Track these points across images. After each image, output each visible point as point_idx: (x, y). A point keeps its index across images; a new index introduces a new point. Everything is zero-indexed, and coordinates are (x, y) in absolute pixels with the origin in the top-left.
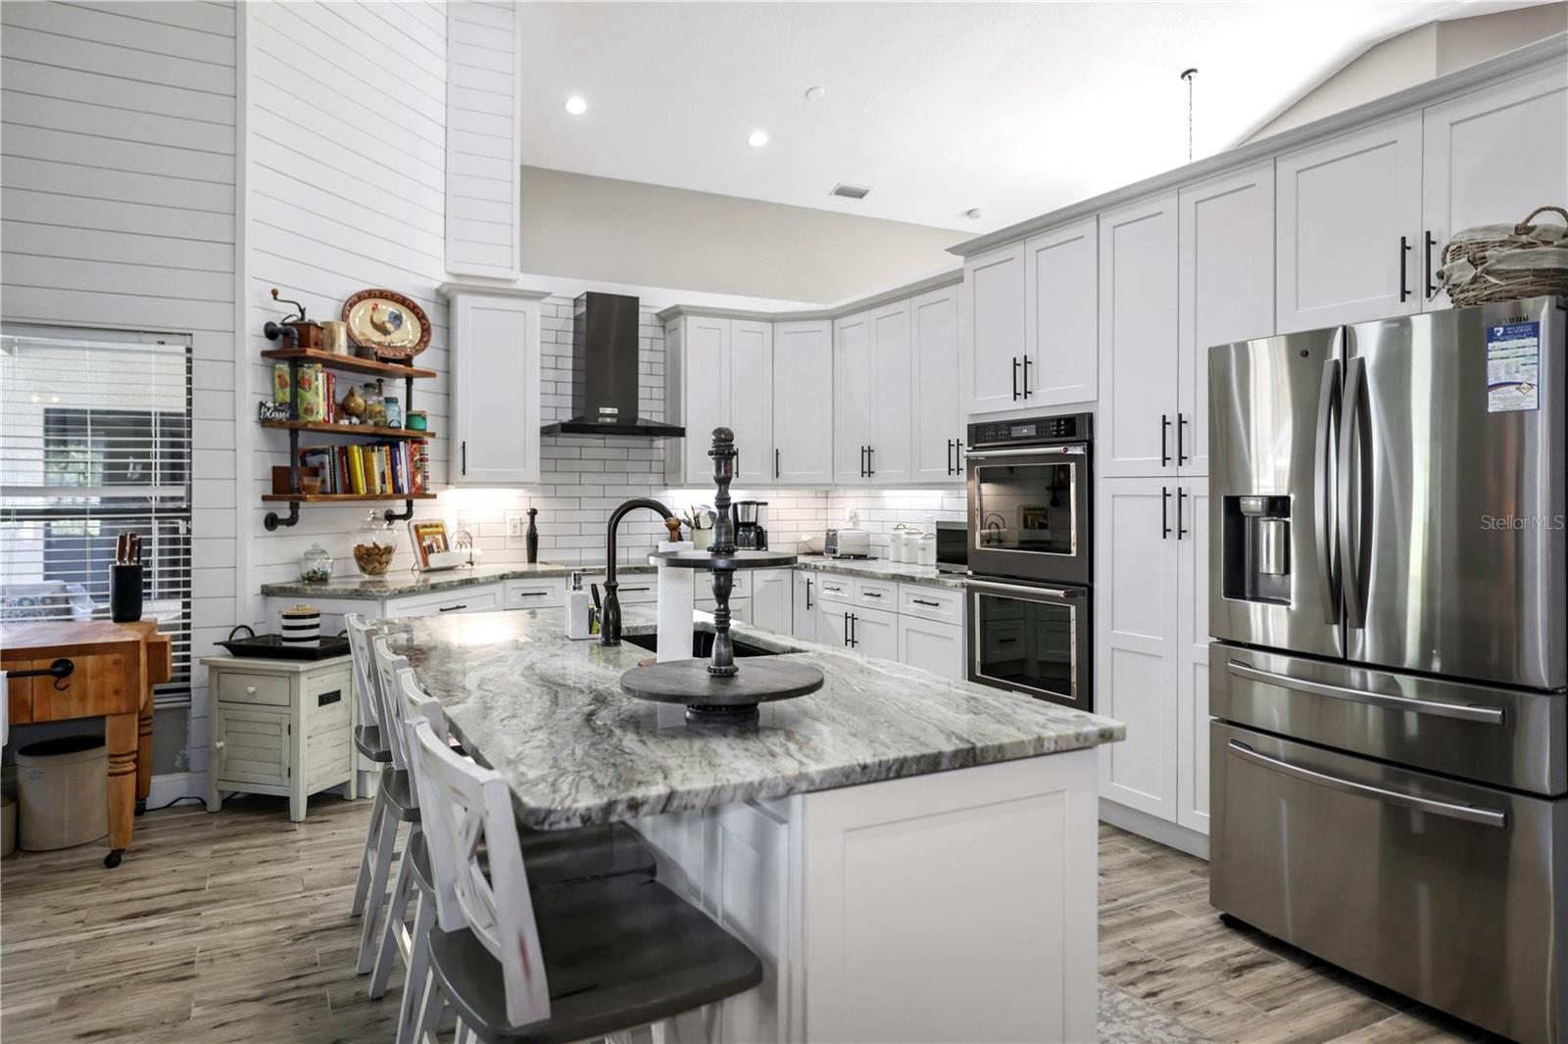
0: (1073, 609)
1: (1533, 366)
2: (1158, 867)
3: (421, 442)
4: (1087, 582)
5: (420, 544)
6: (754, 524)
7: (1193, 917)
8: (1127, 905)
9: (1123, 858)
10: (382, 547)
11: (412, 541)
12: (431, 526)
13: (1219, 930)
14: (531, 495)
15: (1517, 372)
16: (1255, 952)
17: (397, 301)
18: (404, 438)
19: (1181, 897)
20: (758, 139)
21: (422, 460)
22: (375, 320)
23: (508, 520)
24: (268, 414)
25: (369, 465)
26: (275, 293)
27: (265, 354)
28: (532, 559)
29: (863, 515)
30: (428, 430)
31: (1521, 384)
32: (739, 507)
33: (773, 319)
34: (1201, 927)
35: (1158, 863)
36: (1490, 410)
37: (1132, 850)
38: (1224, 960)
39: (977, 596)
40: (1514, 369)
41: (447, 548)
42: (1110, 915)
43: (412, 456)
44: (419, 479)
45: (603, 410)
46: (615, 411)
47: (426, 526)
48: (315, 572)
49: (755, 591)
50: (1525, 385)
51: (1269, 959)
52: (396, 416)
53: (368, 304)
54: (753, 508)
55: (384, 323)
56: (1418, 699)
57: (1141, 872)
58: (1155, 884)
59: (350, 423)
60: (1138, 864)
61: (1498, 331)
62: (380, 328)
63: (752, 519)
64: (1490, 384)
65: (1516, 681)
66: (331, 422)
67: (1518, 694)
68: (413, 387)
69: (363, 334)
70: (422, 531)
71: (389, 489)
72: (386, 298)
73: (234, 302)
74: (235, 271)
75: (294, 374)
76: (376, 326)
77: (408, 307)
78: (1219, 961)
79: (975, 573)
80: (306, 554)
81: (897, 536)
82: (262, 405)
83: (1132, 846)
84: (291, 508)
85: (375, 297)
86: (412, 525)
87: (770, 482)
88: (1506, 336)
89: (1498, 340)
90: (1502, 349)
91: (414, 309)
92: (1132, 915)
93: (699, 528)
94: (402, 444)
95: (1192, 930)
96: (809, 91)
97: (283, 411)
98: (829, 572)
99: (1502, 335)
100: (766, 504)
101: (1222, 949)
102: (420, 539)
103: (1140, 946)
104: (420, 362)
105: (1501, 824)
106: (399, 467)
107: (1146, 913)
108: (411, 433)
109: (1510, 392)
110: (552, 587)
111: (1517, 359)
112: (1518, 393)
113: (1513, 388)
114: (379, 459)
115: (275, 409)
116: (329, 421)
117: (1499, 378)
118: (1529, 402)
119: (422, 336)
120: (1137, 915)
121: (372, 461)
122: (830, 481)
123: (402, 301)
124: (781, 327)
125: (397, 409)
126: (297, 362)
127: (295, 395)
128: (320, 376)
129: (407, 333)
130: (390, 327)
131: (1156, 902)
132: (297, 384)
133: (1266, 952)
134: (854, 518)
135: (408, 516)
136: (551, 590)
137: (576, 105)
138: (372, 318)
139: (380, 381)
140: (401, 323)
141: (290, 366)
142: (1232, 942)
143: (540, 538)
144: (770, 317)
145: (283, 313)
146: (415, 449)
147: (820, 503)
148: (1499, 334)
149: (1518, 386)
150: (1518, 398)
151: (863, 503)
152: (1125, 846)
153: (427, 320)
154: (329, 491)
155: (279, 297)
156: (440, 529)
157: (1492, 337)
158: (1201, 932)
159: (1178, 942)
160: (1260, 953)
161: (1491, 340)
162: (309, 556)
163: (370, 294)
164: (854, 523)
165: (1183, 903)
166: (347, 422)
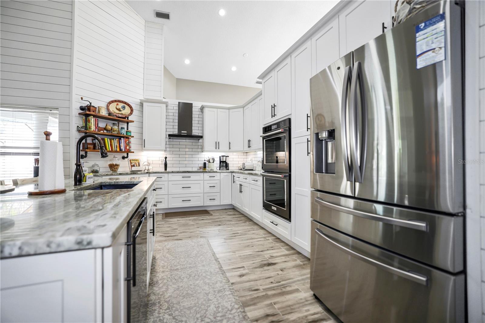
0: (285, 180)
1: (441, 37)
2: (303, 268)
3: (129, 138)
4: (289, 172)
5: (131, 164)
6: (225, 162)
7: (304, 293)
8: (283, 285)
9: (293, 263)
10: (114, 164)
11: (129, 164)
12: (135, 160)
13: (312, 300)
14: (166, 153)
15: (433, 43)
16: (321, 313)
17: (124, 103)
18: (123, 137)
19: (304, 283)
20: (234, 69)
21: (129, 143)
22: (117, 108)
23: (160, 160)
24: (79, 129)
25: (112, 143)
26: (82, 98)
27: (79, 114)
28: (166, 169)
29: (253, 159)
30: (132, 135)
31: (434, 49)
32: (221, 157)
33: (229, 109)
34: (305, 298)
35: (304, 267)
36: (419, 67)
37: (298, 260)
38: (306, 316)
39: (264, 178)
40: (431, 42)
41: (139, 166)
42: (274, 289)
43: (125, 142)
44: (128, 148)
45: (182, 132)
46: (186, 132)
47: (133, 160)
48: (94, 170)
49: (221, 178)
50: (437, 49)
51: (326, 318)
52: (124, 132)
53: (116, 103)
54: (225, 157)
55: (120, 108)
56: (384, 216)
57: (296, 270)
58: (298, 276)
59: (104, 132)
60: (297, 267)
61: (421, 26)
62: (119, 110)
63: (225, 160)
64: (418, 54)
65: (436, 209)
66: (97, 131)
67: (437, 215)
68: (129, 125)
69: (113, 111)
70: (131, 161)
71: (118, 150)
72: (120, 102)
73: (70, 100)
74: (70, 93)
75: (86, 119)
76: (117, 109)
77: (127, 105)
78: (304, 317)
79: (265, 171)
80: (92, 165)
81: (258, 164)
82: (78, 126)
83: (298, 259)
84: (85, 153)
85: (117, 102)
86: (129, 160)
87: (228, 150)
88: (426, 27)
89: (422, 30)
90: (424, 34)
91: (129, 105)
92: (282, 290)
93: (210, 162)
94: (122, 138)
95: (301, 299)
96: (244, 54)
97: (83, 128)
98: (239, 173)
99: (424, 27)
100: (228, 156)
101: (308, 310)
102: (131, 163)
103: (276, 306)
104: (130, 118)
105: (425, 283)
106: (121, 144)
107: (288, 289)
108: (127, 136)
109: (429, 55)
110: (164, 176)
111: (432, 36)
112: (434, 54)
113: (431, 52)
114: (115, 142)
115: (81, 128)
116: (96, 131)
117: (423, 50)
118: (440, 56)
119: (131, 112)
120: (284, 290)
121: (112, 142)
122: (243, 150)
123: (125, 103)
124: (231, 111)
125: (124, 130)
126: (87, 116)
127: (86, 124)
128: (92, 119)
129: (127, 111)
130: (121, 109)
131: (294, 284)
132: (87, 121)
133: (326, 314)
134: (251, 160)
135: (127, 157)
136: (164, 177)
137: (187, 62)
138: (116, 107)
139: (118, 123)
140: (125, 108)
141: (85, 117)
142: (314, 307)
143: (168, 164)
144: (228, 108)
145: (85, 104)
146: (127, 140)
147: (245, 157)
148: (422, 27)
149: (433, 51)
150: (433, 57)
151: (253, 156)
152: (296, 259)
153: (132, 108)
154: (97, 149)
155: (83, 99)
156: (138, 161)
157: (418, 30)
158: (304, 301)
159: (292, 306)
160: (323, 314)
161: (418, 32)
162: (93, 166)
163: (115, 101)
164: (252, 162)
165: (304, 285)
166: (102, 132)
